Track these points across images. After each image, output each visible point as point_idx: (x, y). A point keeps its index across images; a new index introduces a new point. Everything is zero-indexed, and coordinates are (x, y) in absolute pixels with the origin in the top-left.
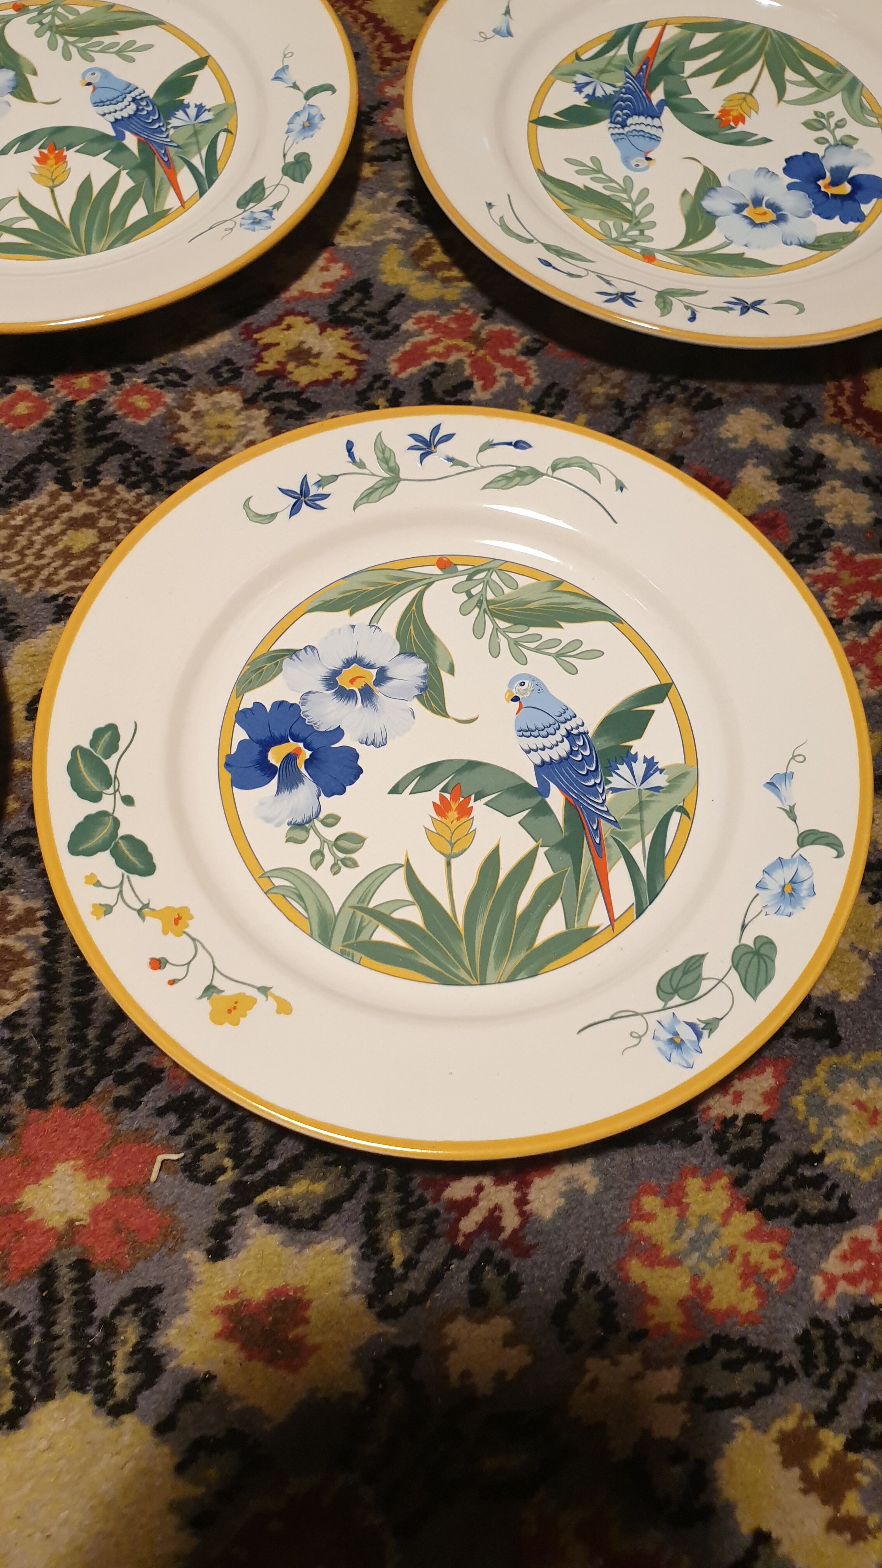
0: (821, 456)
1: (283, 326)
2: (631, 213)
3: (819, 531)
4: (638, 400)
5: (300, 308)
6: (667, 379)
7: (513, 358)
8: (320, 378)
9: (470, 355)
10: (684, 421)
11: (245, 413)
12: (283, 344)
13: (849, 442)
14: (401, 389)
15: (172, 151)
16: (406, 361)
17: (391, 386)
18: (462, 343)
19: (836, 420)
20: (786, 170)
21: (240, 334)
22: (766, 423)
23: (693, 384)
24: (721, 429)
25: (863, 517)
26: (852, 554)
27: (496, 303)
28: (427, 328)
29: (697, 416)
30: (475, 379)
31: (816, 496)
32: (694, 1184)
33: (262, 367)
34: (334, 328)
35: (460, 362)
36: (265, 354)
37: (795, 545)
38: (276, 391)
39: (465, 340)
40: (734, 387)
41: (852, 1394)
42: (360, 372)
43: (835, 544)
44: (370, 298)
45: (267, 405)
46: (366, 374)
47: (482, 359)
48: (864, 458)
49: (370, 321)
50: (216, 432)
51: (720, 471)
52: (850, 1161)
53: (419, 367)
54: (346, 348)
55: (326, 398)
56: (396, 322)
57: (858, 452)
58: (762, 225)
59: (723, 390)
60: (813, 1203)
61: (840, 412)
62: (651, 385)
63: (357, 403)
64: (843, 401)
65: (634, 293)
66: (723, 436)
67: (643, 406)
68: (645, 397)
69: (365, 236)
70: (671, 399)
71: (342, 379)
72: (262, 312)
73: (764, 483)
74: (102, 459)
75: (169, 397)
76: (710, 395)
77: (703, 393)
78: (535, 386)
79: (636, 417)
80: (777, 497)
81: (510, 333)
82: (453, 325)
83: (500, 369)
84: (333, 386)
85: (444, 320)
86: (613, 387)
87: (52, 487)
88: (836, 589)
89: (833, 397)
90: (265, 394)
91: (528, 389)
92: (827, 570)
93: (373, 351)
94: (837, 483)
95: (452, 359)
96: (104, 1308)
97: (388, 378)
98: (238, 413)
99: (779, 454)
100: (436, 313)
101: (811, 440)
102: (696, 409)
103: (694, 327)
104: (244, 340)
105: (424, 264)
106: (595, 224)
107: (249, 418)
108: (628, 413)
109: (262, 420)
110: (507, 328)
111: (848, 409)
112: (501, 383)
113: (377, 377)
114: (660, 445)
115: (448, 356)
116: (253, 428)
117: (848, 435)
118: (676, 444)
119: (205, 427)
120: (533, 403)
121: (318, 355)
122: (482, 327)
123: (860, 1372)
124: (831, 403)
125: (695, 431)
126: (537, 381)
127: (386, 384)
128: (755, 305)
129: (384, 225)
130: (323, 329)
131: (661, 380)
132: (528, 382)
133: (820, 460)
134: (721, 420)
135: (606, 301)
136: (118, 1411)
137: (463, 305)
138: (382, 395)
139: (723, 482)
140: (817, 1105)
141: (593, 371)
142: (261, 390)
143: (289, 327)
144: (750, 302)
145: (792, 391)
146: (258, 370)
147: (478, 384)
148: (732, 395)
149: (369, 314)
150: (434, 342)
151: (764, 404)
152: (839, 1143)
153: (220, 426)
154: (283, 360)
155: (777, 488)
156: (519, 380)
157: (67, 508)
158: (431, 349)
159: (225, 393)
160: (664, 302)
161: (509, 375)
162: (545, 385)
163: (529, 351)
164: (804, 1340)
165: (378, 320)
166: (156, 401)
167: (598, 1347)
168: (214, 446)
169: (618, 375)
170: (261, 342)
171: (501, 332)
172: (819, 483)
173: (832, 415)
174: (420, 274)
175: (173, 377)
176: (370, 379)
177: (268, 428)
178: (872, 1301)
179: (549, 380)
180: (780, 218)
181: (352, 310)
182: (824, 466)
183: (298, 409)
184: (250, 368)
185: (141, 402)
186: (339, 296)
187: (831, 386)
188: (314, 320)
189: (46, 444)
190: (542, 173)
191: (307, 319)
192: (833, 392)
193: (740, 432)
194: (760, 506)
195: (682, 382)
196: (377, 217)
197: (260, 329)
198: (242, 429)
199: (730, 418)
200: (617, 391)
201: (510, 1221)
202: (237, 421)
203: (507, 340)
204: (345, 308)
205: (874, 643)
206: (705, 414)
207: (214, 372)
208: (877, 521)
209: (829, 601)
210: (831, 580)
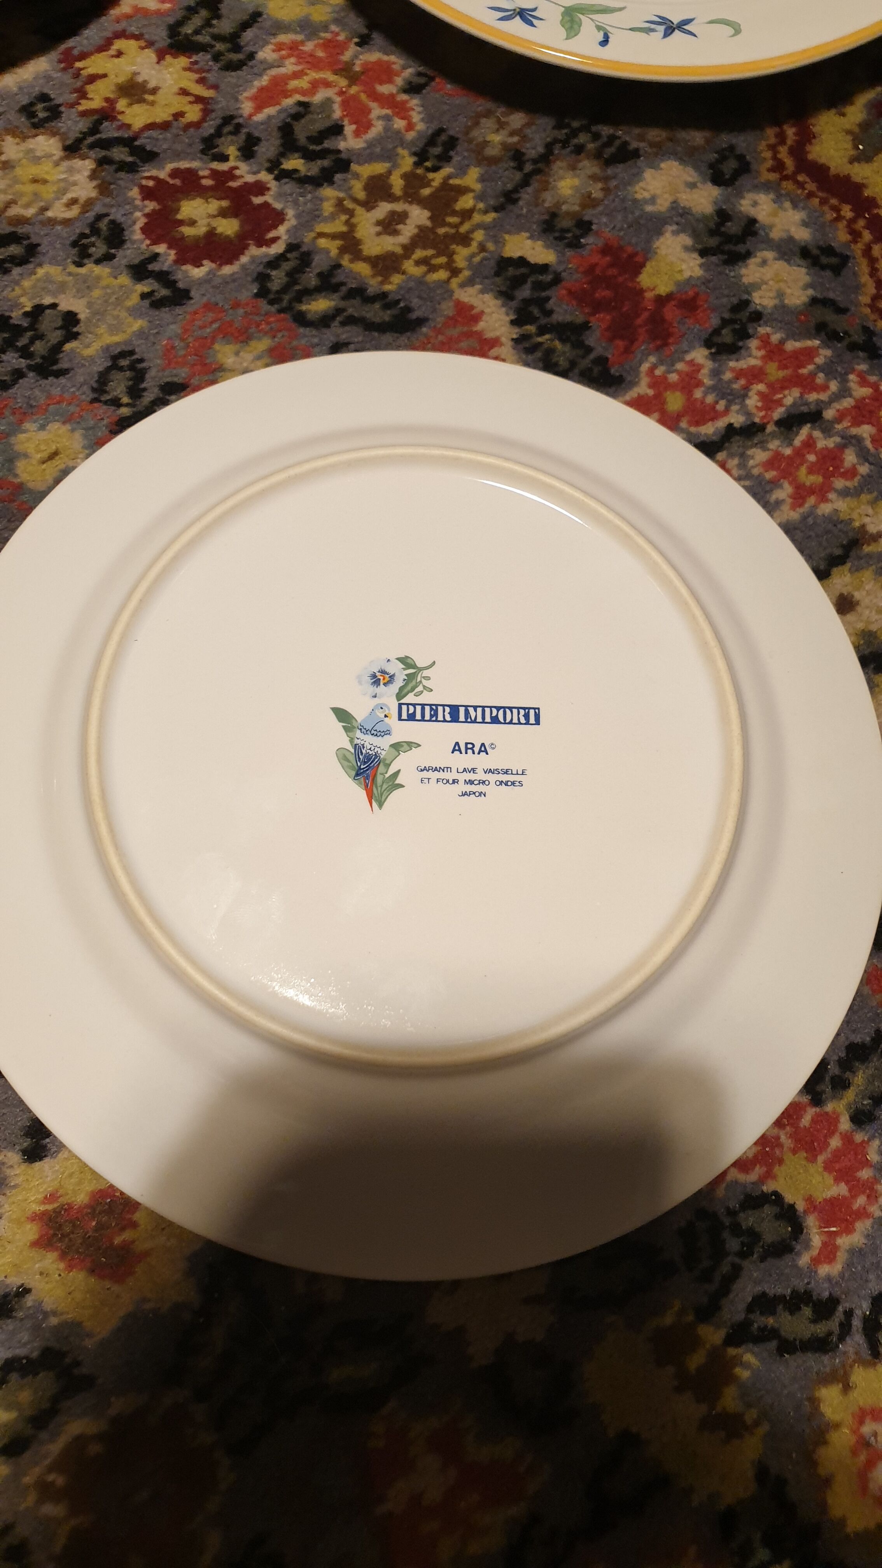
0: (753, 221)
1: (112, 52)
3: (744, 315)
4: (541, 150)
5: (133, 29)
6: (576, 124)
7: (392, 96)
8: (158, 120)
9: (341, 93)
10: (594, 178)
11: (66, 164)
12: (112, 77)
13: (787, 204)
14: (256, 134)
16: (263, 99)
17: (244, 130)
18: (330, 76)
19: (773, 177)
21: (60, 61)
22: (690, 179)
23: (606, 130)
24: (637, 188)
25: (798, 296)
26: (782, 342)
27: (372, 26)
28: (289, 56)
29: (610, 171)
30: (346, 122)
31: (743, 271)
33: (85, 105)
34: (175, 56)
35: (328, 101)
36: (89, 88)
37: (717, 332)
38: (103, 136)
39: (335, 73)
40: (655, 134)
41: (737, 1286)
42: (206, 112)
43: (763, 330)
44: (219, 17)
45: (92, 153)
46: (213, 115)
47: (355, 97)
48: (805, 224)
49: (219, 47)
50: (30, 188)
51: (634, 241)
53: (278, 108)
54: (189, 81)
55: (165, 146)
56: (250, 48)
57: (797, 216)
59: (641, 138)
61: (779, 166)
62: (556, 132)
63: (203, 152)
64: (783, 152)
65: (535, 10)
66: (638, 196)
67: (546, 158)
68: (549, 147)
70: (579, 150)
71: (184, 121)
72: (87, 33)
73: (685, 255)
76: (626, 144)
77: (617, 143)
78: (418, 132)
79: (538, 171)
80: (698, 272)
81: (389, 64)
82: (320, 54)
83: (377, 111)
84: (174, 131)
85: (309, 47)
86: (512, 134)
88: (761, 387)
89: (773, 148)
90: (90, 140)
91: (411, 135)
92: (753, 362)
93: (222, 86)
94: (769, 255)
95: (318, 98)
97: (241, 120)
98: (57, 164)
99: (705, 218)
100: (299, 37)
101: (743, 202)
102: (609, 162)
103: (606, 53)
104: (64, 70)
107: (71, 171)
108: (528, 168)
109: (87, 173)
110: (386, 58)
111: (790, 163)
112: (378, 128)
113: (228, 119)
114: (564, 208)
115: (314, 94)
116: (75, 184)
117: (788, 195)
118: (584, 206)
119: (16, 181)
120: (415, 154)
121: (154, 91)
122: (356, 57)
123: (746, 1264)
124: (768, 154)
125: (606, 190)
126: (420, 126)
127: (238, 128)
128: (682, 26)
130: (161, 57)
131: (568, 126)
132: (410, 127)
133: (751, 226)
134: (637, 176)
135: (501, 19)
137: (333, 28)
138: (232, 143)
139: (636, 254)
141: (488, 114)
142: (85, 135)
143: (119, 54)
144: (675, 22)
145: (725, 139)
146: (81, 108)
147: (349, 129)
148: (652, 145)
149: (217, 38)
150: (296, 75)
151: (688, 156)
153: (35, 181)
154: (112, 96)
155: (700, 261)
156: (399, 124)
158: (294, 84)
159: (41, 139)
160: (572, 21)
161: (387, 118)
162: (430, 132)
163: (412, 89)
165: (228, 45)
168: (27, 206)
169: (517, 119)
170: (84, 73)
171: (379, 63)
172: (748, 255)
173: (769, 170)
176: (219, 121)
177: (95, 183)
178: (765, 1188)
179: (435, 126)
181: (197, 32)
182: (755, 234)
183: (130, 159)
184: (72, 106)
186: (179, 15)
187: (771, 133)
188: (150, 44)
191: (142, 43)
192: (773, 140)
193: (658, 192)
194: (678, 284)
195: (594, 128)
197: (83, 56)
198: (62, 185)
199: (648, 174)
200: (515, 139)
202: (56, 174)
203: (385, 73)
204: (188, 29)
205: (799, 454)
206: (619, 169)
207: (27, 110)
208: (814, 301)
209: (753, 401)
210: (755, 375)
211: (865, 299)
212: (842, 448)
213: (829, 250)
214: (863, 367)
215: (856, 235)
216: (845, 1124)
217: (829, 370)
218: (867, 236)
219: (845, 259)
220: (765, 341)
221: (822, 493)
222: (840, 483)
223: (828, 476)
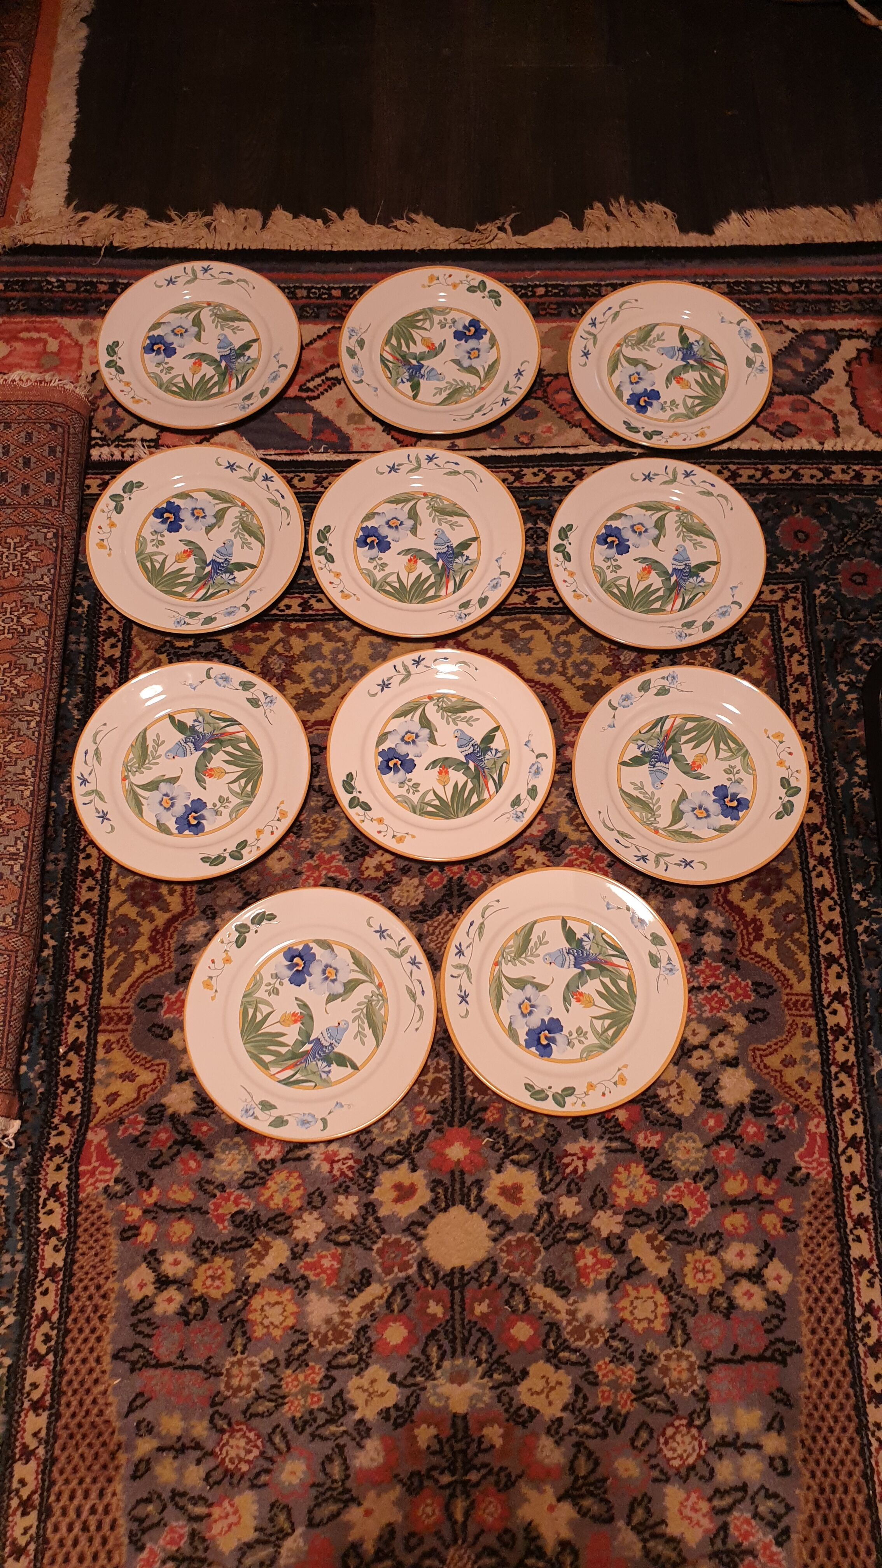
0: (707, 921)
2: (652, 809)
3: (700, 953)
10: (661, 902)
15: (486, 771)
20: (714, 793)
22: (690, 907)
25: (717, 948)
28: (574, 853)
29: (666, 900)
31: (702, 938)
32: (633, 1165)
34: (542, 851)
37: (693, 957)
41: (669, 1227)
43: (706, 958)
44: (555, 838)
48: (723, 922)
49: (555, 849)
51: (672, 925)
52: (679, 1163)
54: (546, 859)
56: (563, 850)
57: (721, 919)
58: (701, 818)
60: (666, 1174)
61: (718, 903)
65: (646, 858)
69: (553, 809)
73: (686, 931)
74: (462, 902)
75: (484, 877)
80: (688, 937)
82: (583, 852)
85: (580, 850)
87: (446, 912)
93: (554, 862)
94: (711, 933)
96: (468, 1183)
99: (693, 920)
100: (577, 846)
102: (666, 896)
105: (576, 823)
106: (638, 814)
111: (721, 900)
115: (581, 866)
117: (719, 913)
121: (536, 862)
128: (690, 862)
129: (562, 803)
130: (538, 851)
133: (707, 923)
134: (674, 903)
136: (472, 1211)
137: (588, 843)
140: (672, 1146)
143: (526, 849)
144: (688, 861)
145: (702, 891)
149: (554, 846)
150: (577, 858)
151: (689, 902)
152: (677, 1158)
155: (689, 934)
157: (451, 920)
164: (658, 1212)
166: (480, 879)
167: (601, 1208)
172: (704, 934)
174: (574, 827)
175: (486, 869)
180: (708, 816)
182: (708, 926)
185: (474, 877)
189: (445, 895)
190: (620, 789)
196: (559, 799)
197: (515, 850)
201: (581, 1170)
204: (545, 843)
205: (713, 997)
206: (669, 900)
207: (499, 866)
208: (722, 950)
209: (700, 980)
210: (702, 972)
211: (738, 949)
212: (725, 998)
213: (729, 932)
214: (734, 973)
215: (738, 926)
216: (702, 1189)
217: (723, 973)
218: (742, 927)
219: (734, 935)
220: (706, 962)
221: (718, 1010)
222: (724, 1008)
223: (721, 1006)
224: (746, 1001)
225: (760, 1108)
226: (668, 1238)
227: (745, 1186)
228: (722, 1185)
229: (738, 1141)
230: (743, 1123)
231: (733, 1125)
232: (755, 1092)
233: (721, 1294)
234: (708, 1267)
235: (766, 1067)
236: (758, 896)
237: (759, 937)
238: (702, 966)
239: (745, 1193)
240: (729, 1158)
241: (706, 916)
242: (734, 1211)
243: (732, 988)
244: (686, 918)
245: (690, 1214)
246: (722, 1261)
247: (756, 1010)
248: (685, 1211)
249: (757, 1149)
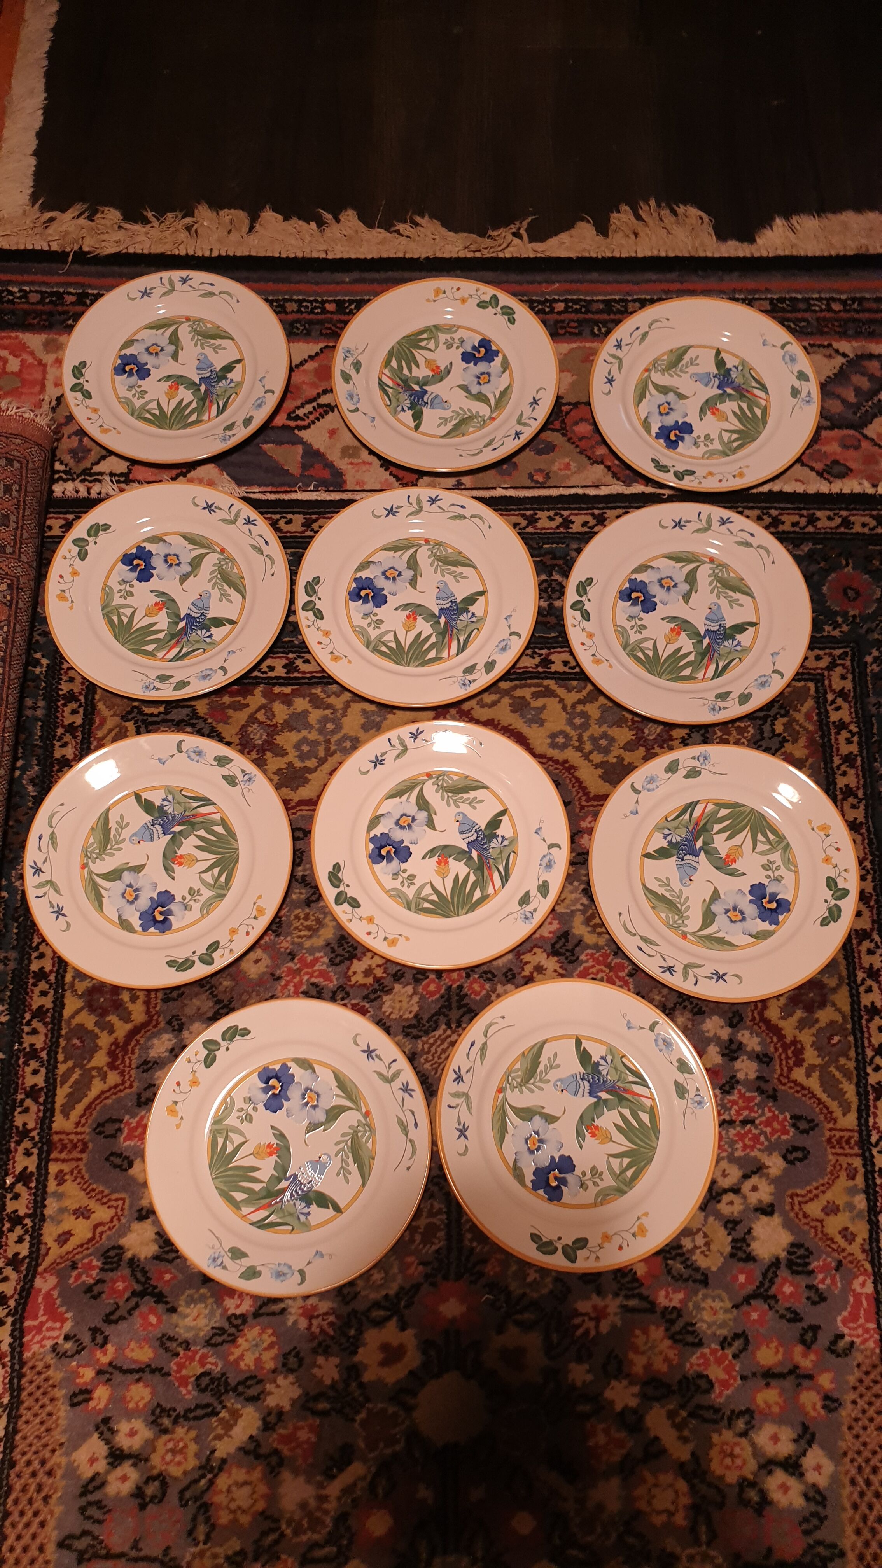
0: (741, 1043)
2: (679, 910)
3: (734, 1080)
10: (689, 1019)
15: (491, 861)
20: (750, 892)
25: (752, 1076)
26: (745, 1092)
31: (736, 1063)
32: (653, 1328)
35: (603, 978)
37: (724, 1085)
39: (605, 966)
43: (739, 1087)
44: (569, 942)
47: (611, 977)
48: (760, 1044)
49: (568, 954)
52: (705, 1326)
54: (557, 967)
56: (578, 955)
57: (757, 1040)
58: (735, 922)
60: (690, 1339)
61: (754, 1018)
64: (756, 1013)
65: (673, 967)
68: (675, 1004)
69: (568, 907)
70: (685, 1007)
73: (716, 1054)
74: (463, 1016)
75: (487, 986)
76: (701, 1008)
80: (719, 1062)
82: (602, 958)
87: (444, 1027)
88: (736, 1107)
89: (752, 1011)
93: (568, 969)
94: (745, 1057)
95: (600, 976)
96: (465, 1345)
99: (724, 1041)
100: (595, 951)
102: (695, 1014)
104: (517, 960)
105: (591, 924)
106: (663, 915)
111: (757, 1017)
115: (598, 974)
117: (755, 1031)
121: (546, 970)
122: (612, 960)
124: (750, 1014)
128: (723, 975)
129: (577, 900)
130: (549, 957)
133: (741, 1046)
134: (704, 1022)
136: (468, 1377)
137: (607, 947)
140: (697, 1307)
143: (535, 954)
144: (721, 973)
145: (736, 1007)
146: (522, 976)
148: (710, 1007)
149: (568, 951)
150: (593, 967)
152: (703, 1321)
155: (721, 1058)
157: (450, 1036)
160: (685, 972)
164: (680, 1382)
166: (483, 988)
167: (616, 1377)
172: (737, 1058)
174: (589, 929)
175: (489, 976)
180: (743, 919)
182: (741, 1048)
185: (476, 987)
189: (442, 1007)
190: (644, 886)
192: (753, 1008)
196: (573, 896)
197: (524, 954)
199: (708, 1020)
201: (593, 1333)
203: (622, 967)
204: (558, 946)
205: (746, 1133)
206: (698, 1019)
207: (505, 974)
208: (758, 1078)
209: (733, 1112)
210: (734, 1103)
211: (776, 1076)
212: (760, 1134)
213: (766, 1055)
214: (771, 1104)
215: (776, 1049)
216: (730, 1357)
217: (759, 1105)
218: (780, 1050)
219: (771, 1059)
220: (740, 1091)
221: (752, 1148)
222: (758, 1146)
223: (755, 1143)
224: (784, 1137)
225: (799, 1265)
226: (692, 1415)
227: (780, 1356)
228: (753, 1354)
229: (772, 1302)
230: (778, 1280)
231: (767, 1284)
232: (793, 1245)
233: (753, 1484)
234: (737, 1451)
235: (805, 1216)
236: (799, 1013)
237: (799, 1062)
238: (735, 1097)
239: (780, 1363)
240: (761, 1321)
241: (739, 1037)
242: (768, 1385)
243: (768, 1123)
244: (717, 1039)
245: (716, 1385)
246: (753, 1445)
247: (795, 1149)
248: (711, 1383)
249: (795, 1312)
